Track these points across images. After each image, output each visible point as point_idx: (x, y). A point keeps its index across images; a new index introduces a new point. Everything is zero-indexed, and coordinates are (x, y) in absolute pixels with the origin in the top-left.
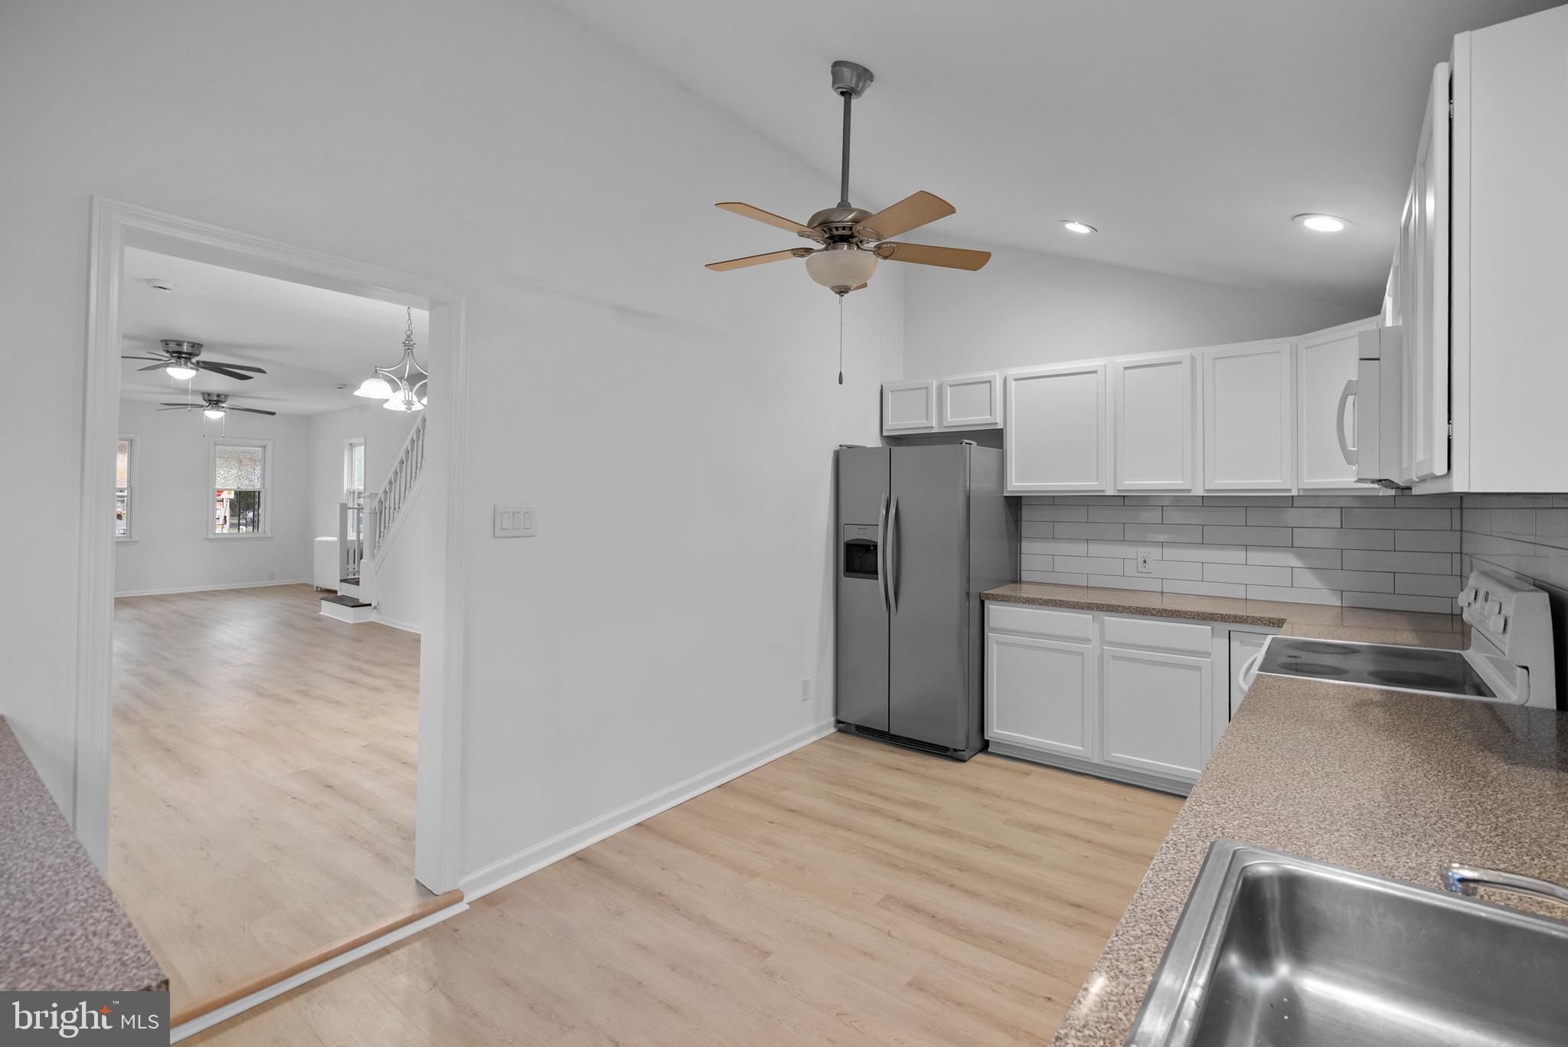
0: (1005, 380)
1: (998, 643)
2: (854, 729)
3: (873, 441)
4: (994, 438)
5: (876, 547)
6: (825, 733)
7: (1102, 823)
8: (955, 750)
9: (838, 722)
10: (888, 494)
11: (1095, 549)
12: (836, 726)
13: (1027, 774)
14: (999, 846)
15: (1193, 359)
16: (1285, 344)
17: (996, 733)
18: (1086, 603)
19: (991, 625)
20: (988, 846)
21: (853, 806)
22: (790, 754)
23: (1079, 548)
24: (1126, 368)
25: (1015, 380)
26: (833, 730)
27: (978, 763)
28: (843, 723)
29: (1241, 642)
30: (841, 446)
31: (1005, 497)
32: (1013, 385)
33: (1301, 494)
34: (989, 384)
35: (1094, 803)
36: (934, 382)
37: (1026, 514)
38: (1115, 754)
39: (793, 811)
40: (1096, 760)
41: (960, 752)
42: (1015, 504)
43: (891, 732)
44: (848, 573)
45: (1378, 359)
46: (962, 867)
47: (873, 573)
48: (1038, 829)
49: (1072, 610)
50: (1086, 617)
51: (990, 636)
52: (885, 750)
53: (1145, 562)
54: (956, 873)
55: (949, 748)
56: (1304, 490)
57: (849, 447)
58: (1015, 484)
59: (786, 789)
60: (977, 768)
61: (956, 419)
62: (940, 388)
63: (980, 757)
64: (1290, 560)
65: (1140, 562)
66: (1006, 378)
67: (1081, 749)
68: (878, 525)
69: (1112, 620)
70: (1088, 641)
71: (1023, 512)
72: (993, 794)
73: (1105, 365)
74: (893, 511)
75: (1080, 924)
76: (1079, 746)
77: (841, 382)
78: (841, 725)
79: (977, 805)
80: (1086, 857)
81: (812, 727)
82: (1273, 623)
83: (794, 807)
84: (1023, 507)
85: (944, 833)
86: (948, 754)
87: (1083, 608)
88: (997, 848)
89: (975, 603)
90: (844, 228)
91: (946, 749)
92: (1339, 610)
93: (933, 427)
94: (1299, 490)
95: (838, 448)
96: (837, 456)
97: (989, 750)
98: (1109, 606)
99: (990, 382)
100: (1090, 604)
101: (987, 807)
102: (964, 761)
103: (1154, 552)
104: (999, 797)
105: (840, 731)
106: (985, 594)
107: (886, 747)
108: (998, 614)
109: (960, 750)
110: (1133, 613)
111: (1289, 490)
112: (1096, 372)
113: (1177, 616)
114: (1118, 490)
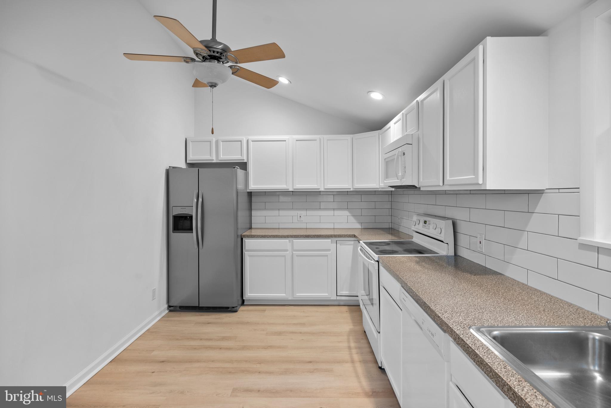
0: (248, 141)
1: (250, 256)
2: (178, 308)
3: (182, 165)
4: (244, 166)
5: (191, 217)
6: (164, 314)
7: (301, 324)
8: (233, 307)
9: (169, 307)
10: (197, 191)
11: (282, 213)
12: (168, 309)
13: (265, 311)
14: (269, 346)
15: (320, 139)
16: (349, 137)
17: (249, 295)
18: (287, 235)
19: (247, 248)
20: (266, 348)
21: (195, 348)
22: (148, 330)
23: (276, 213)
24: (297, 140)
25: (252, 141)
26: (167, 311)
27: (243, 311)
28: (173, 306)
29: (340, 244)
30: (170, 167)
31: (248, 192)
32: (251, 144)
33: (354, 190)
34: (240, 142)
35: (294, 316)
36: (214, 139)
37: (254, 199)
38: (298, 294)
39: (163, 362)
40: (290, 298)
41: (235, 308)
42: (250, 194)
43: (200, 306)
44: (175, 231)
45: (412, 144)
46: (260, 362)
47: (190, 229)
48: (280, 333)
49: (281, 238)
50: (286, 241)
51: (246, 254)
52: (198, 315)
53: (300, 217)
54: (258, 366)
55: (229, 307)
56: (355, 189)
57: (173, 168)
58: (253, 186)
59: (154, 351)
60: (243, 313)
61: (225, 157)
62: (217, 142)
63: (242, 308)
64: (346, 213)
65: (299, 216)
66: (248, 140)
67: (285, 295)
68: (193, 206)
69: (296, 241)
70: (287, 250)
71: (252, 198)
72: (256, 323)
73: (289, 138)
74: (200, 200)
75: (315, 370)
76: (284, 294)
77: (213, 133)
78: (172, 308)
79: (251, 330)
80: (303, 340)
81: (157, 313)
82: (350, 236)
83: (162, 359)
84: (252, 196)
85: (244, 348)
86: (229, 310)
87: (285, 237)
88: (269, 348)
89: (239, 239)
90: (218, 52)
91: (228, 308)
92: (360, 230)
93: (213, 160)
94: (353, 188)
95: (168, 168)
96: (168, 172)
97: (245, 304)
98: (295, 235)
99: (241, 141)
100: (288, 235)
101: (256, 330)
102: (236, 311)
103: (303, 213)
104: (258, 324)
105: (170, 311)
106: (243, 235)
107: (198, 314)
108: (249, 243)
109: (235, 307)
110: (304, 237)
111: (350, 189)
112: (285, 141)
113: (320, 237)
114: (294, 189)
